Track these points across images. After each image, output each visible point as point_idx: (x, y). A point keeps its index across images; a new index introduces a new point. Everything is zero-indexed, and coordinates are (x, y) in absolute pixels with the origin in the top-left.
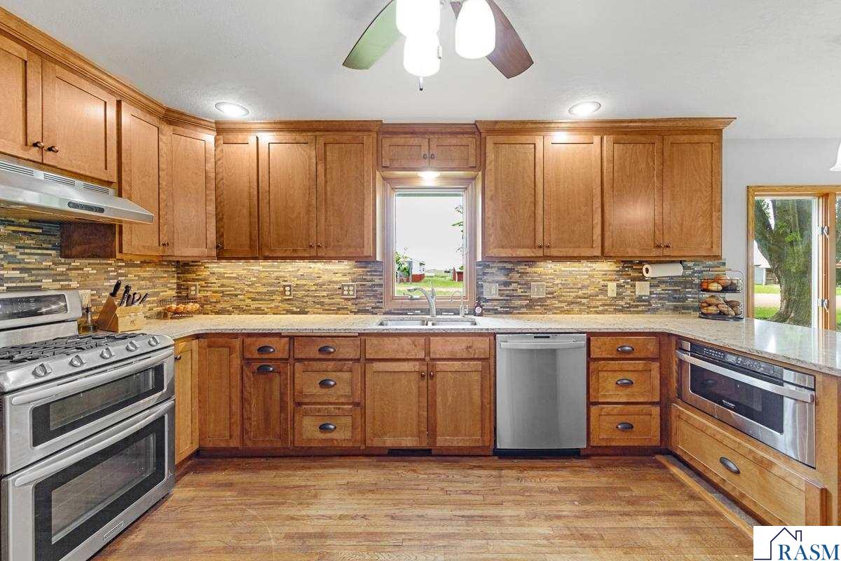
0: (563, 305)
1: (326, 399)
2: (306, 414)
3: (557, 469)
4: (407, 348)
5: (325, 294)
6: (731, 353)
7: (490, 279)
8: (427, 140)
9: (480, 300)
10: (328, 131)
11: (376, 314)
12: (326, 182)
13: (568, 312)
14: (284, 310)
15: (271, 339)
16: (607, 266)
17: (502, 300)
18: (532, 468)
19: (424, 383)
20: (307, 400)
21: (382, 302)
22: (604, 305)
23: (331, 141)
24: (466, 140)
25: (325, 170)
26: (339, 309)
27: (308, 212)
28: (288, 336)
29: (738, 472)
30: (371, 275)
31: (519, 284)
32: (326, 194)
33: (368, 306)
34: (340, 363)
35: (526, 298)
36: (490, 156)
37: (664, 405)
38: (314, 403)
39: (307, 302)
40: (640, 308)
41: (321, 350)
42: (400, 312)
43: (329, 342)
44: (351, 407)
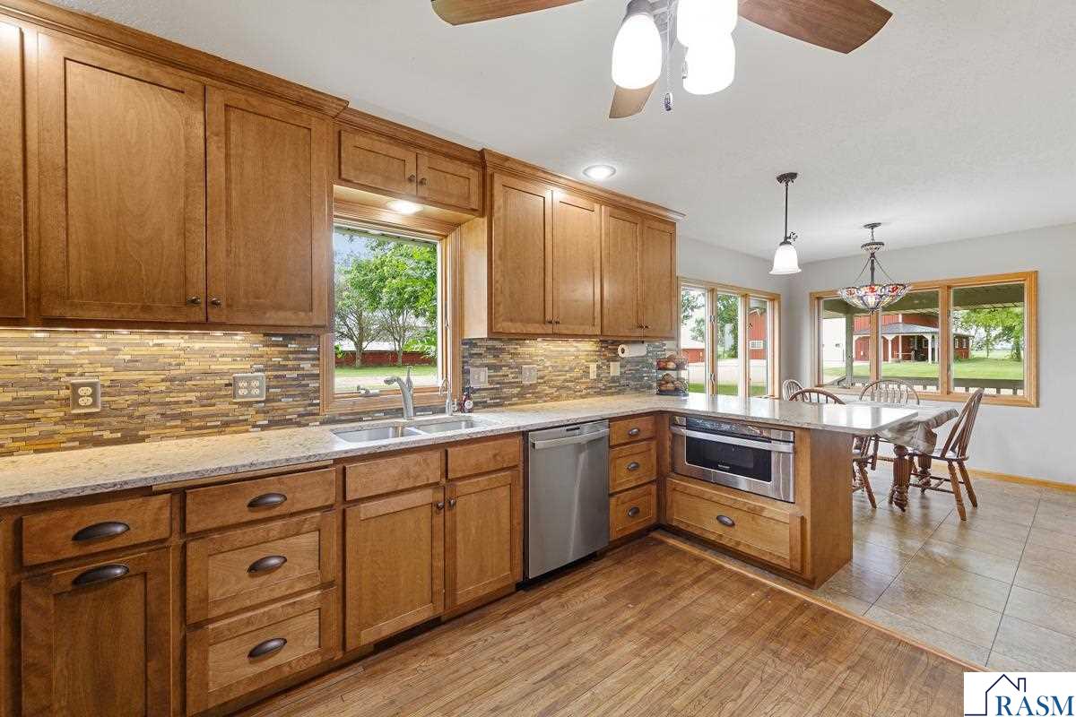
0: (554, 390)
1: (265, 597)
2: (219, 638)
3: (588, 578)
4: (414, 470)
5: (191, 396)
6: (725, 423)
7: (479, 362)
8: (414, 155)
9: (468, 392)
10: (230, 82)
11: (307, 425)
12: (228, 180)
13: (557, 398)
14: (74, 440)
15: (113, 505)
16: (588, 346)
17: (492, 389)
18: (568, 587)
19: (439, 520)
20: (215, 613)
21: (318, 404)
22: (587, 388)
23: (243, 105)
24: (465, 170)
25: (227, 156)
26: (226, 424)
27: (184, 233)
28: (165, 492)
29: (733, 525)
30: (295, 359)
31: (510, 368)
32: (228, 203)
33: (290, 414)
34: (295, 519)
35: (518, 384)
36: (499, 201)
37: (660, 481)
38: (237, 613)
39: (143, 416)
40: (613, 390)
41: (253, 505)
42: (351, 417)
43: (273, 486)
44: (318, 592)
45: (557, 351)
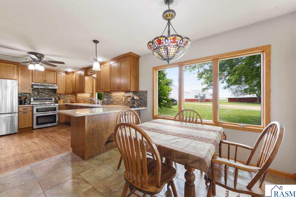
7: (105, 97)
16: (123, 94)
17: (107, 101)
22: (122, 103)
31: (109, 98)
35: (110, 101)
40: (129, 105)
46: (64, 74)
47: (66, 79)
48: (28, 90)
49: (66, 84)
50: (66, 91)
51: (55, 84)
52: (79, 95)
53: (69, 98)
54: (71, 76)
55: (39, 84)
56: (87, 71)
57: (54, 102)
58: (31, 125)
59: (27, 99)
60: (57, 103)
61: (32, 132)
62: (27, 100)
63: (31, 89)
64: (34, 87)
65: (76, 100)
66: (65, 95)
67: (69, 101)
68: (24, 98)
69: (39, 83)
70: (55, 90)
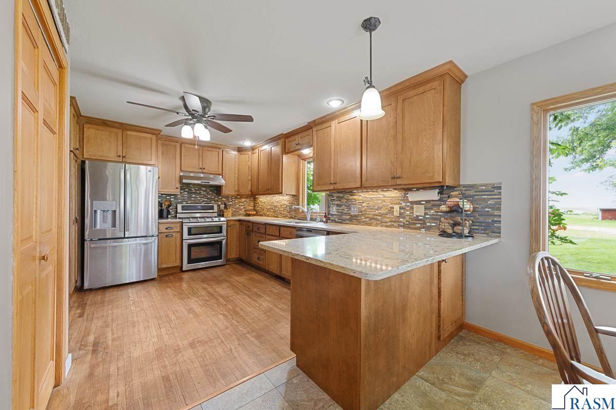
0: (368, 220)
7: (334, 203)
8: (298, 137)
13: (370, 224)
16: (393, 194)
17: (338, 215)
22: (391, 221)
31: (346, 206)
35: (349, 215)
36: (315, 138)
40: (417, 226)
45: (369, 198)
46: (235, 153)
47: (238, 165)
48: (174, 189)
49: (238, 175)
50: (238, 191)
51: (220, 175)
52: (263, 199)
53: (242, 206)
54: (249, 157)
55: (192, 175)
56: (286, 142)
57: (216, 215)
58: (178, 264)
59: (170, 206)
60: (223, 216)
61: (181, 279)
62: (171, 209)
63: (178, 185)
64: (184, 181)
65: (255, 210)
66: (236, 198)
67: (242, 212)
68: (167, 204)
69: (192, 172)
70: (218, 189)
